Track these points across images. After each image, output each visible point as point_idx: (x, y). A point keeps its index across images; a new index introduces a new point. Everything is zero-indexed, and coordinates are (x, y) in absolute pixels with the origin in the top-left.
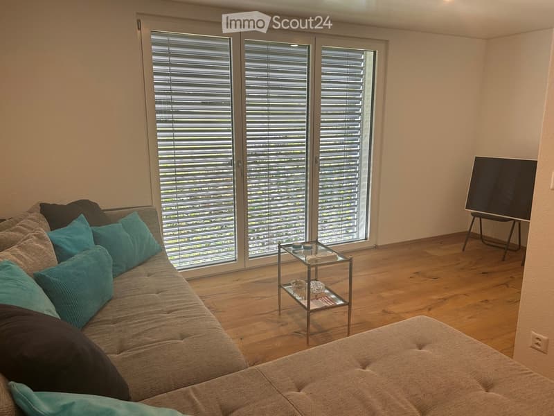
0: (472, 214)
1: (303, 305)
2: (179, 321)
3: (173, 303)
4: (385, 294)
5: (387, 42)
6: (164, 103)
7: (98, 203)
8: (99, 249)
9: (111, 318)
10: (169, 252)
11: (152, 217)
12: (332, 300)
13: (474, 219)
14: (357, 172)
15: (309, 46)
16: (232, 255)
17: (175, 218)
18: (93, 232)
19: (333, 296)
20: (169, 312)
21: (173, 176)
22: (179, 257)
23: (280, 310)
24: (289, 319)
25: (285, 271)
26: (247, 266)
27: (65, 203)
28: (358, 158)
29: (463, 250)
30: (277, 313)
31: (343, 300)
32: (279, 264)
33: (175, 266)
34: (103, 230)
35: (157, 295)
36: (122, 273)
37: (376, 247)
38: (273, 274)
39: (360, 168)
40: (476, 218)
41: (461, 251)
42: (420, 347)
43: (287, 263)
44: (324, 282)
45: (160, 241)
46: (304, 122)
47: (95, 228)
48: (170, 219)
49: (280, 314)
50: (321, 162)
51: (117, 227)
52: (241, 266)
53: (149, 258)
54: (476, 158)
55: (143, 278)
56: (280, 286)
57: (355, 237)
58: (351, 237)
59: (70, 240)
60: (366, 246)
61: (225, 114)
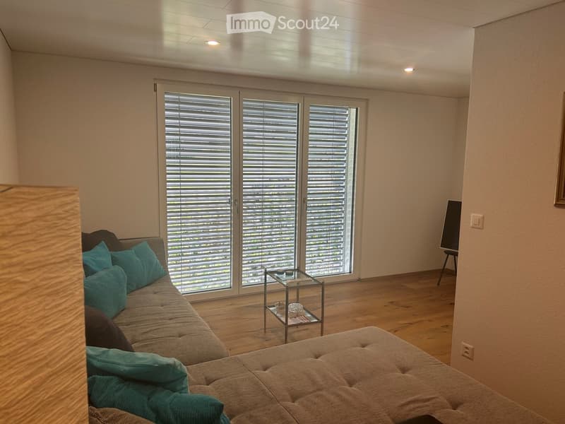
0: (446, 252)
1: (282, 321)
2: (178, 325)
3: (173, 313)
4: (359, 319)
5: (367, 100)
6: (174, 150)
7: (115, 234)
8: (117, 268)
9: (124, 321)
10: (173, 279)
11: (159, 246)
12: (307, 318)
13: (447, 257)
14: (343, 212)
15: (298, 105)
16: (228, 283)
17: (179, 249)
18: (112, 255)
19: (309, 315)
20: (170, 319)
21: (178, 212)
22: (180, 283)
23: (265, 329)
24: (273, 336)
25: (270, 299)
26: (241, 293)
27: (89, 232)
28: (343, 199)
29: (438, 284)
30: (263, 331)
31: (317, 318)
32: (265, 293)
33: (180, 290)
34: (118, 254)
35: (161, 308)
36: (133, 291)
37: (359, 280)
38: (260, 300)
39: (346, 208)
40: (450, 256)
41: (436, 285)
42: (363, 346)
43: (272, 292)
44: (303, 304)
45: (166, 268)
46: (294, 167)
47: (113, 253)
48: (175, 249)
49: (265, 332)
50: (308, 202)
51: (130, 253)
52: (236, 293)
53: (156, 280)
54: (449, 201)
55: (150, 296)
56: (265, 308)
57: (341, 271)
58: (338, 271)
59: (94, 260)
60: (351, 278)
61: (225, 160)
